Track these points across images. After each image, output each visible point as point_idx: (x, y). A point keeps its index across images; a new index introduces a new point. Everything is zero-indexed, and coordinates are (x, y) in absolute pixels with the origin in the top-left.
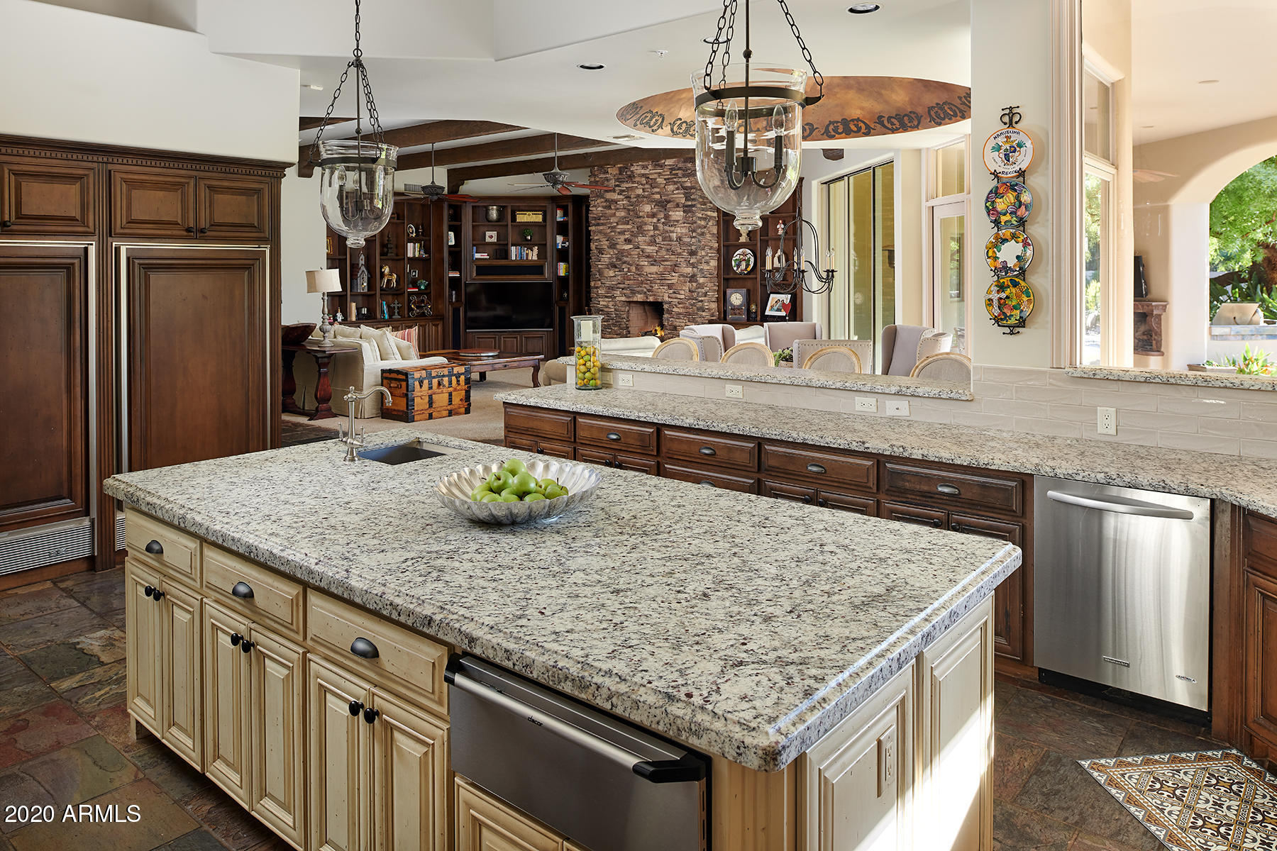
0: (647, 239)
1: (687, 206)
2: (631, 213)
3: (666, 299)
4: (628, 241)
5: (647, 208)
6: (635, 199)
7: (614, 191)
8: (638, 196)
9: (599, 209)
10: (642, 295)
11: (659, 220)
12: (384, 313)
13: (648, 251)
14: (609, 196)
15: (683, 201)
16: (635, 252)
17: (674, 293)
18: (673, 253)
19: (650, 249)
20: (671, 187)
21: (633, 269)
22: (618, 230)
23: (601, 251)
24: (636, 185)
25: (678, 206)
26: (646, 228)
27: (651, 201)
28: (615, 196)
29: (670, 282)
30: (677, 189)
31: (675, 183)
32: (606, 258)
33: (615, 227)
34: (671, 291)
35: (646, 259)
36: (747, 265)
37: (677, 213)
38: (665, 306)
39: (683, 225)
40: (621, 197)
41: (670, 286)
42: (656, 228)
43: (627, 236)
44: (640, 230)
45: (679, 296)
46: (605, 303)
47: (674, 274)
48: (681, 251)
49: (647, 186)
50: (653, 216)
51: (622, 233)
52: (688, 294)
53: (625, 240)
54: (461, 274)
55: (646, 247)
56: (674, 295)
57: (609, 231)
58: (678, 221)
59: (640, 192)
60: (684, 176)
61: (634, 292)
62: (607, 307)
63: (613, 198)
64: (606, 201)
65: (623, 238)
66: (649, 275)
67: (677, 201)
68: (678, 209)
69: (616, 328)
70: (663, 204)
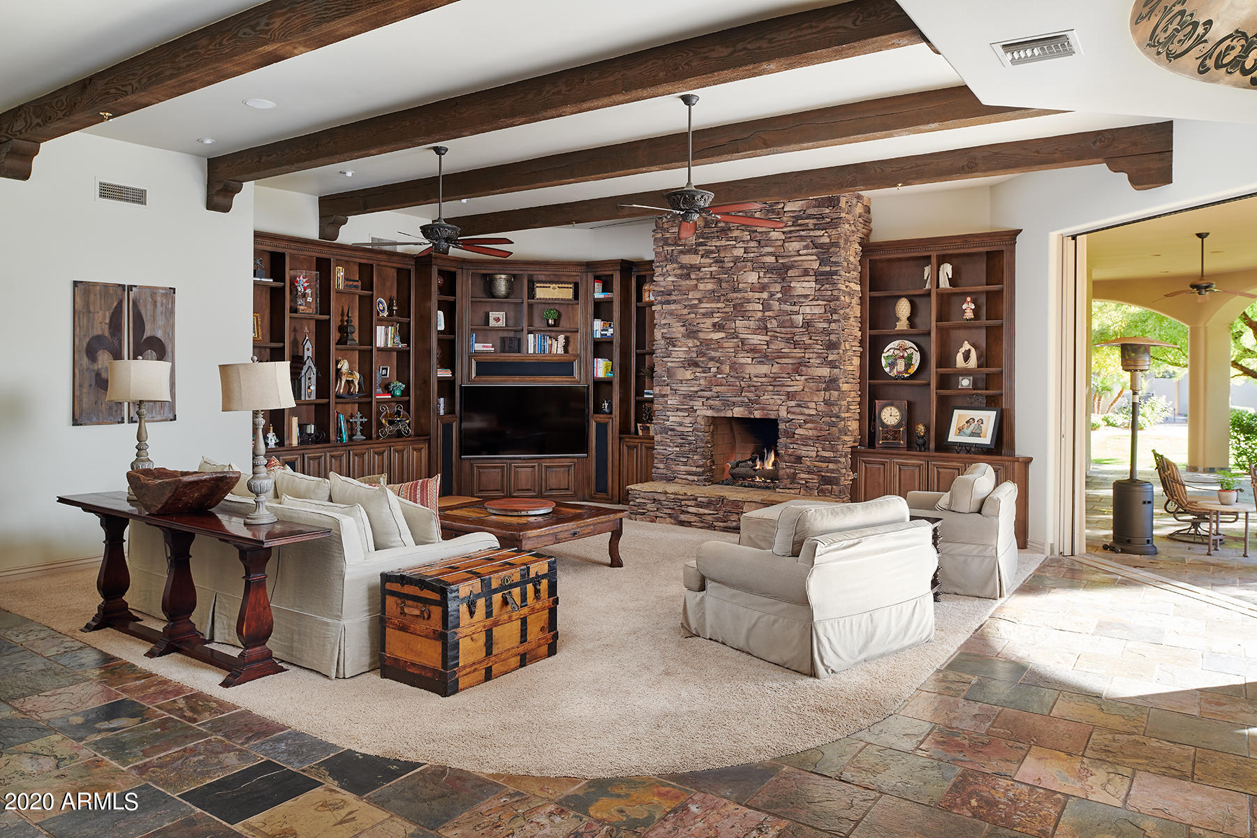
0: (752, 324)
1: (823, 274)
2: (724, 285)
3: (783, 414)
4: (717, 327)
5: (752, 277)
6: (732, 264)
7: (696, 252)
8: (736, 260)
9: (670, 279)
10: (741, 409)
11: (772, 295)
12: (341, 432)
13: (752, 342)
14: (687, 259)
15: (816, 265)
16: (730, 344)
17: (799, 406)
18: (796, 344)
19: (757, 339)
20: (794, 246)
21: (726, 369)
22: (702, 310)
23: (671, 342)
24: (734, 243)
25: (806, 273)
26: (750, 307)
27: (757, 266)
28: (695, 260)
29: (790, 389)
30: (806, 247)
31: (802, 238)
32: (680, 353)
33: (695, 306)
34: (793, 403)
35: (749, 355)
36: (908, 365)
37: (805, 284)
38: (782, 426)
39: (815, 303)
40: (708, 261)
41: (790, 396)
42: (766, 307)
43: (717, 320)
44: (740, 310)
45: (807, 411)
46: (677, 419)
47: (798, 378)
48: (810, 341)
49: (753, 244)
50: (763, 288)
51: (709, 314)
52: (822, 407)
53: (714, 325)
54: (453, 374)
55: (750, 336)
56: (797, 410)
57: (686, 311)
58: (806, 296)
59: (739, 252)
60: (816, 227)
61: (728, 405)
62: (681, 424)
63: (693, 262)
64: (682, 267)
65: (709, 322)
66: (755, 379)
67: (806, 265)
68: (807, 278)
69: (695, 457)
70: (781, 271)
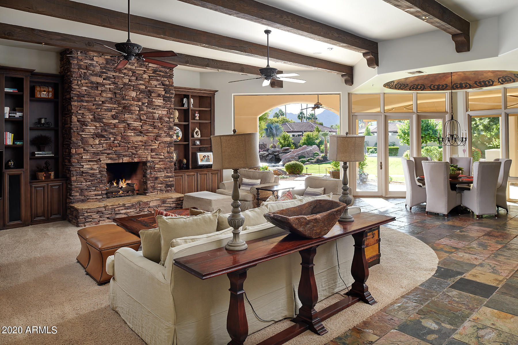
0: (134, 117)
1: (167, 97)
2: (118, 96)
3: (149, 159)
4: (114, 117)
5: (134, 94)
6: (123, 86)
7: (100, 76)
8: (125, 84)
9: (84, 88)
10: (128, 158)
11: (143, 104)
13: (134, 125)
14: (94, 79)
15: (163, 93)
16: (121, 126)
17: (157, 155)
18: (155, 127)
19: (137, 124)
20: (155, 83)
21: (119, 138)
22: (105, 108)
23: (84, 124)
24: (123, 75)
25: (159, 95)
26: (133, 108)
27: (135, 88)
28: (100, 80)
29: (153, 147)
30: (159, 84)
31: (157, 80)
32: (91, 129)
33: (100, 105)
34: (154, 154)
35: (132, 131)
36: (178, 136)
37: (159, 101)
38: (148, 164)
39: (164, 109)
40: (108, 82)
41: (152, 151)
42: (141, 109)
43: (114, 113)
44: (126, 109)
45: (161, 157)
46: (89, 167)
47: (156, 142)
48: (162, 126)
49: (134, 78)
50: (139, 100)
51: (110, 110)
52: (166, 155)
53: (112, 116)
55: (133, 122)
56: (156, 156)
57: (94, 107)
58: (160, 106)
59: (126, 81)
60: (163, 77)
61: (119, 156)
62: (92, 169)
63: (99, 81)
64: (92, 83)
65: (109, 114)
66: (135, 143)
67: (160, 92)
68: (160, 98)
69: (101, 186)
70: (149, 93)
